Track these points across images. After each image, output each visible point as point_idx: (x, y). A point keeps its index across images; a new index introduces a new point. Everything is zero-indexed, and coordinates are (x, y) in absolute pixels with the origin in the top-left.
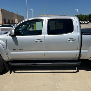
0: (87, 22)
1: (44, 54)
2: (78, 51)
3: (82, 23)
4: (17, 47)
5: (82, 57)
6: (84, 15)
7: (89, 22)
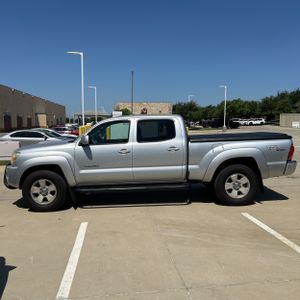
0: (259, 122)
1: (133, 172)
2: (184, 167)
3: (245, 125)
4: (91, 163)
5: (191, 177)
6: (250, 100)
7: (263, 121)
